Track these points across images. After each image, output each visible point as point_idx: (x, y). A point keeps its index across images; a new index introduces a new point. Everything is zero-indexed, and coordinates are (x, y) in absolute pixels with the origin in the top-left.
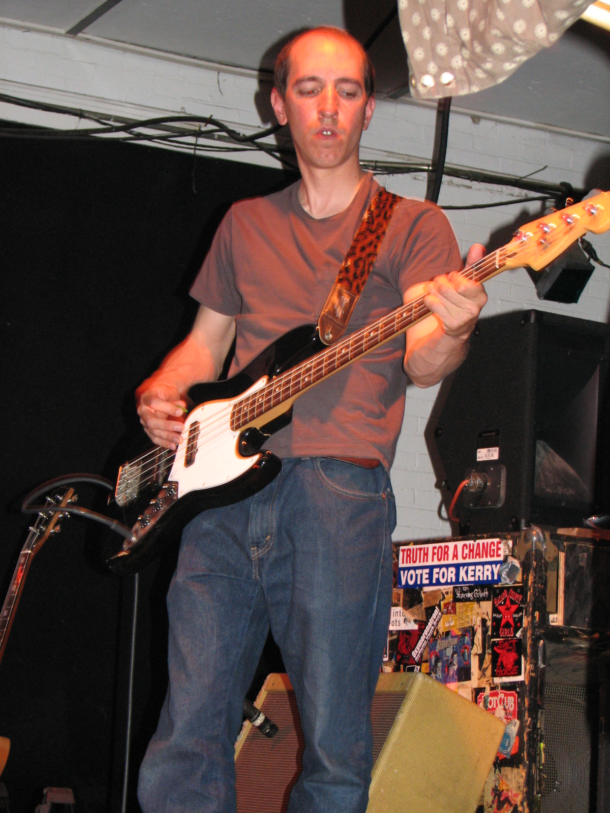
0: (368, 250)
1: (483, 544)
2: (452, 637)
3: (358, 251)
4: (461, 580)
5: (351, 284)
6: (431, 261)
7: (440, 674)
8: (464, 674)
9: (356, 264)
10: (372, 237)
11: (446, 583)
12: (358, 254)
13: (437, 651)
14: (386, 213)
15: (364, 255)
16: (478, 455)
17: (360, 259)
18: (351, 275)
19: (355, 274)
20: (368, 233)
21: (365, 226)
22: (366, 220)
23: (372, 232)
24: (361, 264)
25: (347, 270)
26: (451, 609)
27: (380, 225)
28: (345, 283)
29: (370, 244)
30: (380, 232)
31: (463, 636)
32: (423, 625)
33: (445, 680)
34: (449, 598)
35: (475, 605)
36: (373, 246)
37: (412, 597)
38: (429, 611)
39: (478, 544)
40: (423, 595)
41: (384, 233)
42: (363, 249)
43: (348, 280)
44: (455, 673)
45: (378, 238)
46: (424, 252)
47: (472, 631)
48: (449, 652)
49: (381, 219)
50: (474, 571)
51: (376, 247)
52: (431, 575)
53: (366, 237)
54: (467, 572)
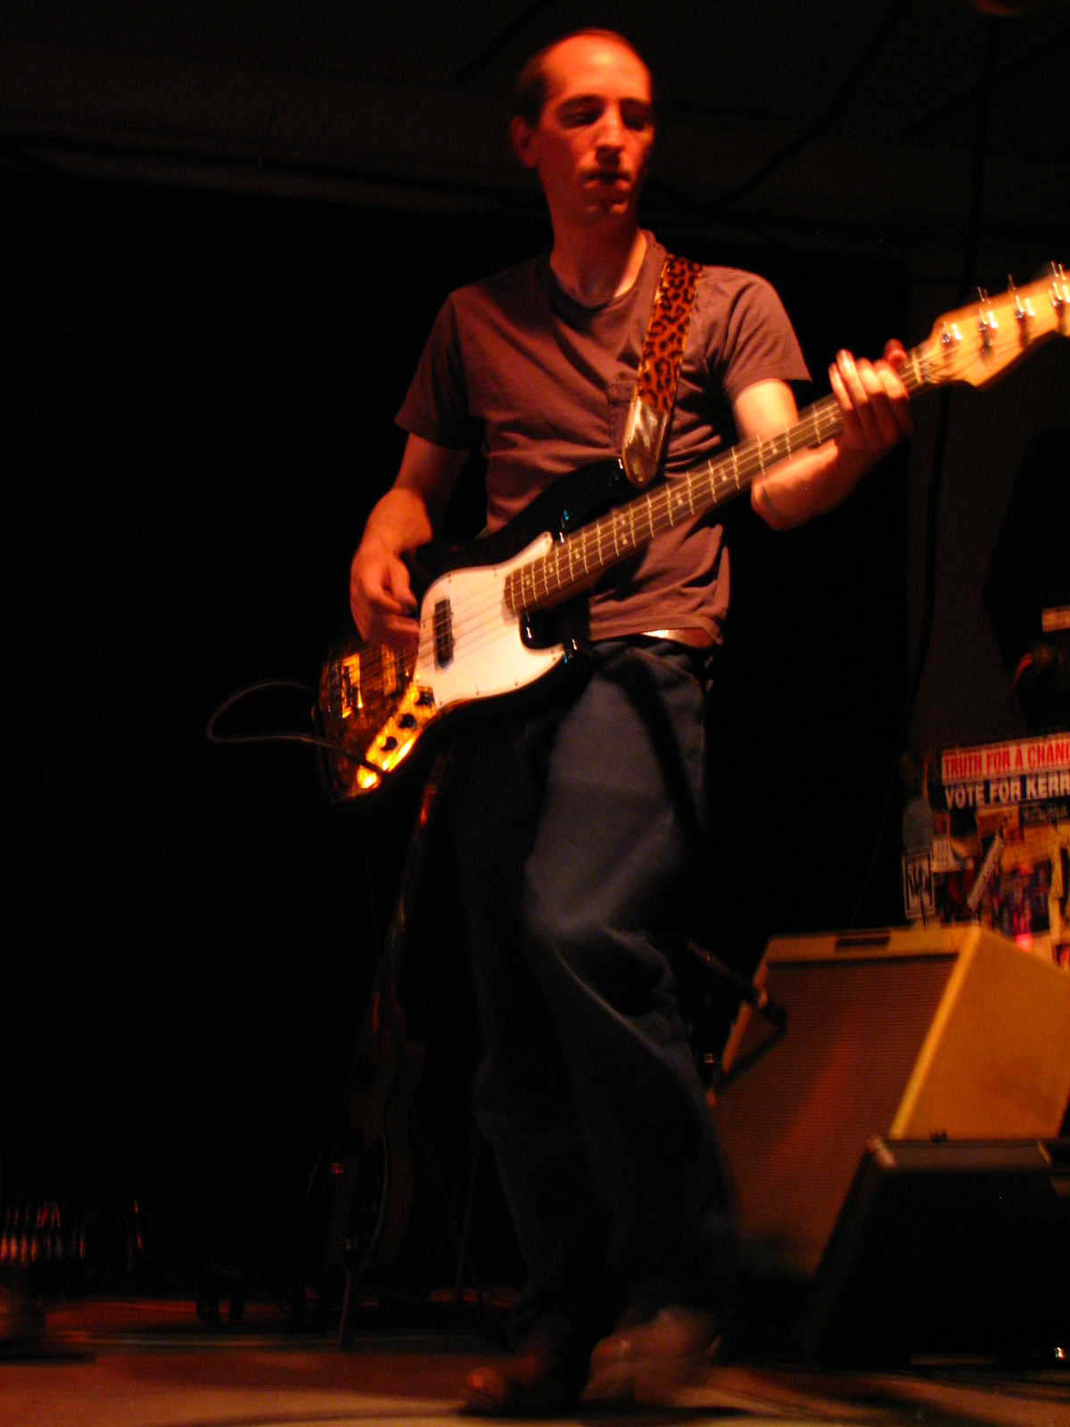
0: (672, 347)
1: (1057, 746)
2: (1022, 877)
3: (656, 349)
4: (1028, 798)
5: (655, 398)
6: (765, 355)
7: (1006, 925)
8: (1040, 925)
9: (657, 366)
10: (673, 328)
11: (1009, 803)
12: (658, 354)
13: (1002, 897)
14: (686, 292)
15: (665, 354)
16: (1045, 623)
17: (662, 360)
18: (653, 386)
19: (659, 383)
20: (665, 323)
21: (659, 312)
22: (660, 302)
23: (672, 321)
24: (664, 367)
25: (647, 376)
26: (1016, 836)
27: (680, 310)
28: (648, 397)
29: (672, 337)
30: (682, 319)
31: (1036, 874)
32: (979, 860)
33: (1014, 933)
34: (1015, 821)
35: (1051, 830)
36: (675, 341)
37: (963, 822)
38: (987, 842)
39: (1051, 747)
40: (978, 822)
41: (687, 321)
42: (663, 345)
43: (651, 392)
44: (1027, 926)
45: (681, 329)
46: (753, 342)
47: (1047, 865)
48: (1018, 896)
49: (679, 302)
50: (1047, 784)
51: (680, 341)
52: (986, 792)
53: (665, 328)
54: (1036, 785)
